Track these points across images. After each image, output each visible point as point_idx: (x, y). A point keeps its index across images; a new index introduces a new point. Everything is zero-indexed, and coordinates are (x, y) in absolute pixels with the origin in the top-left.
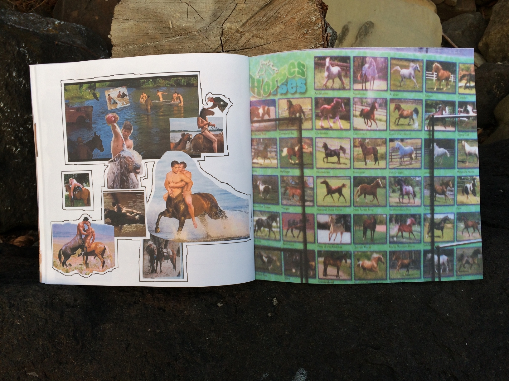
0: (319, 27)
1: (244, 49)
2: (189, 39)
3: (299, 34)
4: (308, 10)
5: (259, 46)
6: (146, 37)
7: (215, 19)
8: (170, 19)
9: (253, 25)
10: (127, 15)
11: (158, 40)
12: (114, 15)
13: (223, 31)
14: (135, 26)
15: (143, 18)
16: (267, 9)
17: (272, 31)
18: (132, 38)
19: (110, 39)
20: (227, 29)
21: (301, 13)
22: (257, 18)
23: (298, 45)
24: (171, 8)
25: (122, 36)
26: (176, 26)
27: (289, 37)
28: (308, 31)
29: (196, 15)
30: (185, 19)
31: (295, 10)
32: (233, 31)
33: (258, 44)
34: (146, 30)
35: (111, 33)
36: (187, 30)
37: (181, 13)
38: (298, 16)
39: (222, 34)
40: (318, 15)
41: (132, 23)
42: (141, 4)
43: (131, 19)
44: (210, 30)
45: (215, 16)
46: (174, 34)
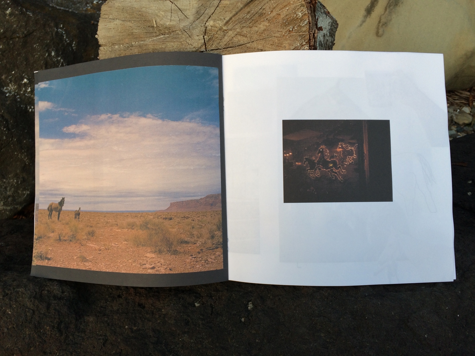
0: (306, 23)
1: (227, 48)
2: (172, 38)
3: (284, 31)
4: (295, 5)
5: (243, 45)
6: (131, 36)
7: (199, 17)
8: (154, 18)
9: (237, 22)
10: (113, 14)
11: (143, 40)
12: (101, 15)
13: (206, 29)
14: (120, 26)
15: (128, 17)
16: (252, 6)
17: (256, 29)
18: (118, 37)
19: (97, 39)
20: (210, 28)
21: (287, 8)
22: (241, 15)
23: (283, 43)
24: (155, 7)
25: (108, 35)
26: (160, 25)
27: (274, 35)
28: (294, 27)
29: (180, 13)
30: (169, 18)
31: (281, 6)
32: (216, 29)
33: (242, 42)
34: (131, 29)
35: (98, 33)
36: (170, 28)
37: (165, 11)
38: (284, 13)
39: (205, 33)
40: (304, 10)
41: (118, 22)
42: (126, 3)
43: (117, 19)
44: (194, 29)
45: (199, 14)
46: (158, 34)
